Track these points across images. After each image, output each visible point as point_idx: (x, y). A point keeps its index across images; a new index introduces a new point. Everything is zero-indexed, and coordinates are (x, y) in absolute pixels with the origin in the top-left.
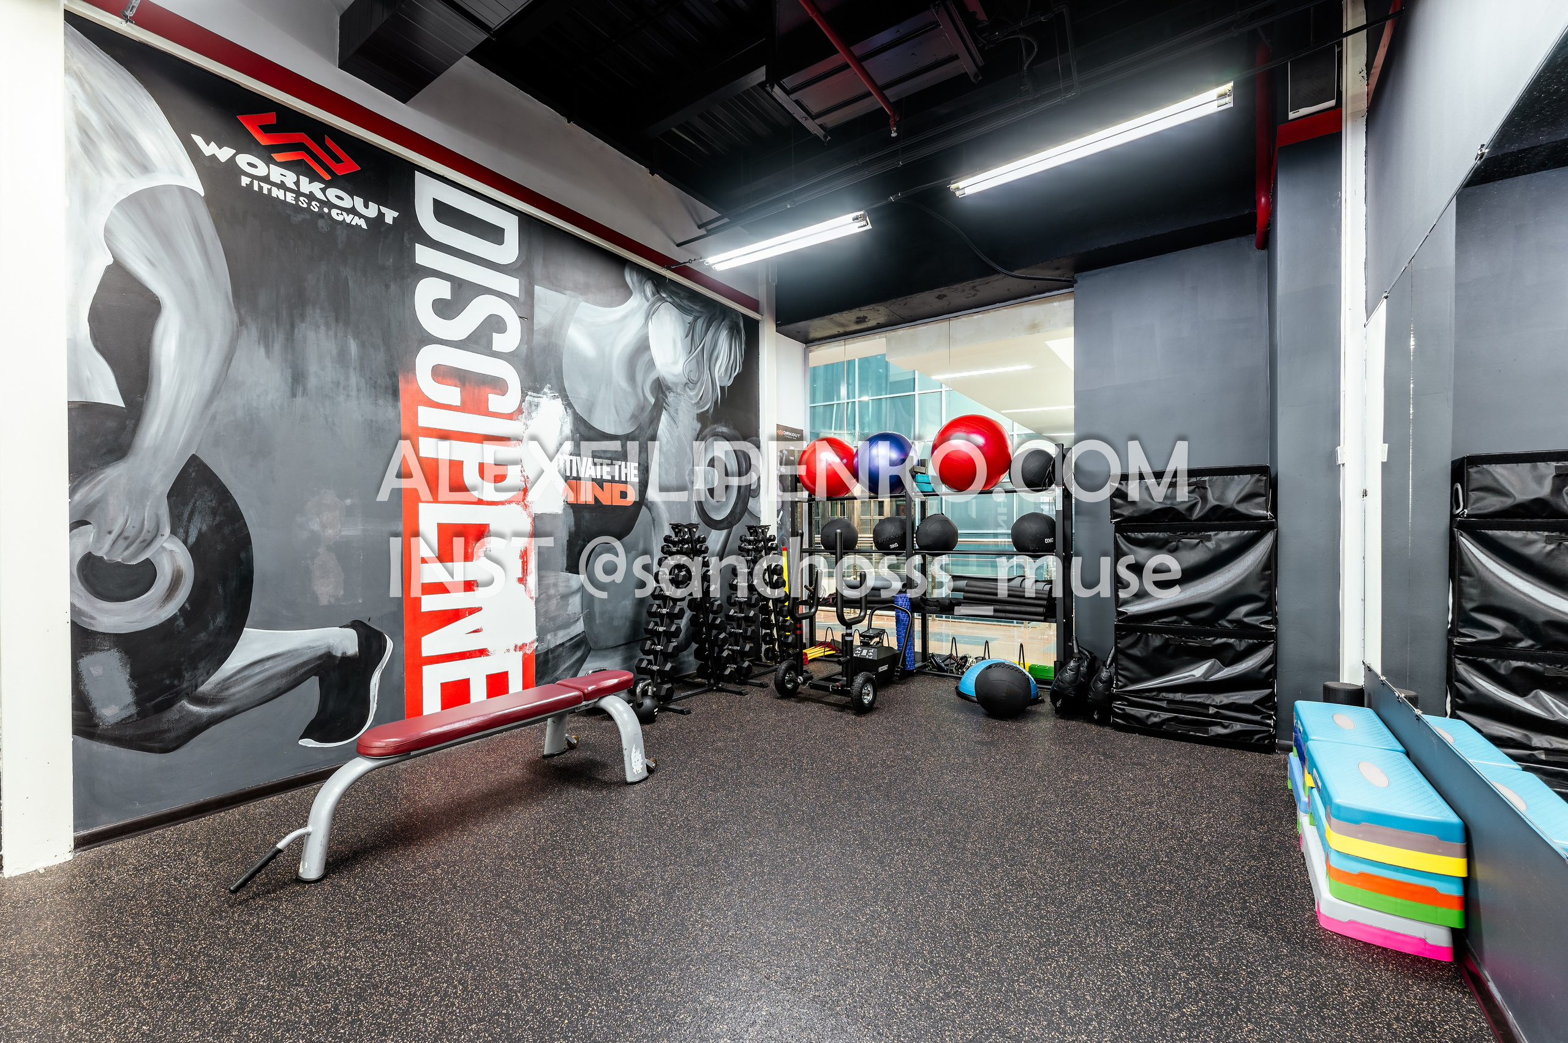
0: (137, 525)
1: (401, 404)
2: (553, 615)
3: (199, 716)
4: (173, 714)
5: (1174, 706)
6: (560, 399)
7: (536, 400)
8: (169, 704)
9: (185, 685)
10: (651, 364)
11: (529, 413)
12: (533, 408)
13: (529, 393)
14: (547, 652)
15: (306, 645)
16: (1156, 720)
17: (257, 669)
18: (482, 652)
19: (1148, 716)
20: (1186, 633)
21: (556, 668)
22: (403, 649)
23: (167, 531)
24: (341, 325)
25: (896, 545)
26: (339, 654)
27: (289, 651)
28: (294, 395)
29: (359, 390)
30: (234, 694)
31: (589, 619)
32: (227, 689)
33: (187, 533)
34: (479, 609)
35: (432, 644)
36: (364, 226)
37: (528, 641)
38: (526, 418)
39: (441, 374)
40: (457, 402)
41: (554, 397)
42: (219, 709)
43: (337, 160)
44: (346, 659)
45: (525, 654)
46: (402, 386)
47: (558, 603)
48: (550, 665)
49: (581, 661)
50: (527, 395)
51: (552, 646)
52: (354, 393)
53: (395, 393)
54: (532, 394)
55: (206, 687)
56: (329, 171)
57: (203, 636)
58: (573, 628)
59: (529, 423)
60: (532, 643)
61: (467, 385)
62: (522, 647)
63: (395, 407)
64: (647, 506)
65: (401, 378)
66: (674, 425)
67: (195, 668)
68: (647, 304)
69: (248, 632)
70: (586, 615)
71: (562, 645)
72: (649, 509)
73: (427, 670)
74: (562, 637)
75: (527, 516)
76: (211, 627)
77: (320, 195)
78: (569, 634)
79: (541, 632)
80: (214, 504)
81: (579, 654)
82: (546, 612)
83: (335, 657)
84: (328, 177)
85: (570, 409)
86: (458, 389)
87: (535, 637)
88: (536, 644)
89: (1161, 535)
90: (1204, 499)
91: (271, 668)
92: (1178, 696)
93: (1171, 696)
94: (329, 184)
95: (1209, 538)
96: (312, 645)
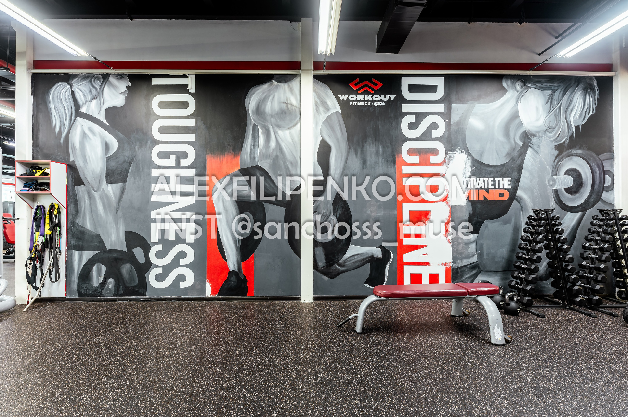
0: (326, 212)
1: (396, 166)
2: (461, 252)
3: (339, 270)
4: (333, 268)
6: (465, 153)
7: (452, 155)
8: (332, 265)
9: (336, 260)
10: (521, 124)
11: (449, 162)
12: (451, 159)
13: (449, 153)
14: (457, 269)
15: (366, 252)
17: (353, 258)
18: (427, 264)
21: (462, 276)
22: (397, 258)
23: (332, 214)
24: (377, 142)
26: (376, 257)
27: (361, 254)
28: (363, 169)
29: (382, 163)
30: (347, 265)
31: (480, 255)
32: (346, 263)
33: (337, 214)
34: (426, 246)
35: (407, 257)
36: (384, 105)
37: (448, 262)
38: (447, 164)
39: (411, 152)
40: (417, 162)
41: (462, 152)
42: (344, 269)
43: (376, 85)
44: (378, 259)
45: (446, 268)
46: (397, 159)
47: (463, 247)
48: (459, 275)
49: (476, 275)
50: (448, 153)
51: (460, 266)
52: (381, 165)
53: (394, 162)
54: (451, 153)
55: (341, 261)
56: (373, 90)
57: (340, 245)
58: (471, 259)
59: (448, 166)
60: (450, 263)
61: (421, 154)
62: (445, 264)
63: (394, 167)
64: (517, 200)
65: (396, 157)
66: (537, 155)
67: (338, 255)
68: (517, 94)
69: (351, 246)
70: (479, 253)
71: (465, 266)
72: (519, 202)
73: (405, 267)
74: (465, 262)
75: (448, 207)
76: (342, 243)
77: (371, 99)
78: (469, 261)
79: (455, 259)
80: (343, 205)
81: (474, 272)
82: (457, 250)
83: (374, 257)
84: (373, 92)
85: (470, 156)
86: (418, 157)
87: (451, 260)
88: (452, 264)
91: (357, 258)
94: (373, 95)
96: (368, 252)
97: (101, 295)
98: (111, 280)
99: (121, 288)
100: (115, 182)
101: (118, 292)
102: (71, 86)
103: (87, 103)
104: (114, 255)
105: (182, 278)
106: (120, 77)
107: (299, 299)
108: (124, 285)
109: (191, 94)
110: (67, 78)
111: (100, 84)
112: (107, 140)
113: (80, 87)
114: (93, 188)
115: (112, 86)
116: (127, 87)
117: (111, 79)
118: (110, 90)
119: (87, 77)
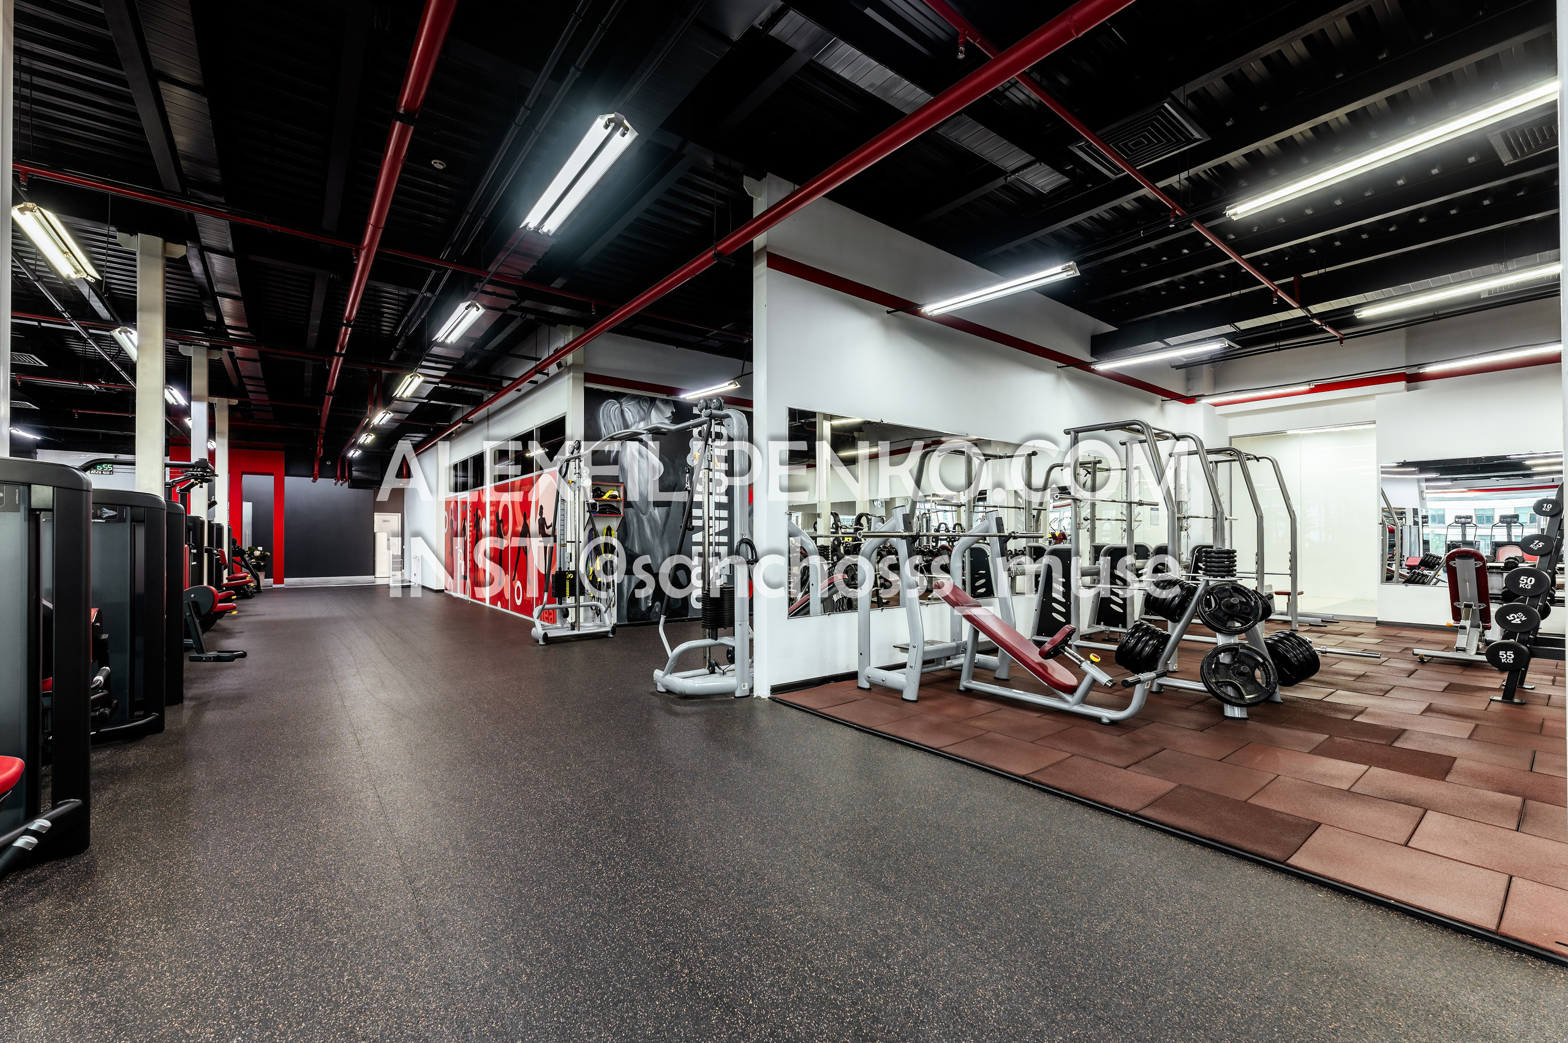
97: (649, 619)
103: (636, 424)
106: (666, 401)
111: (648, 407)
112: (654, 463)
113: (628, 407)
115: (659, 410)
116: (672, 412)
117: (658, 402)
118: (657, 413)
119: (634, 397)
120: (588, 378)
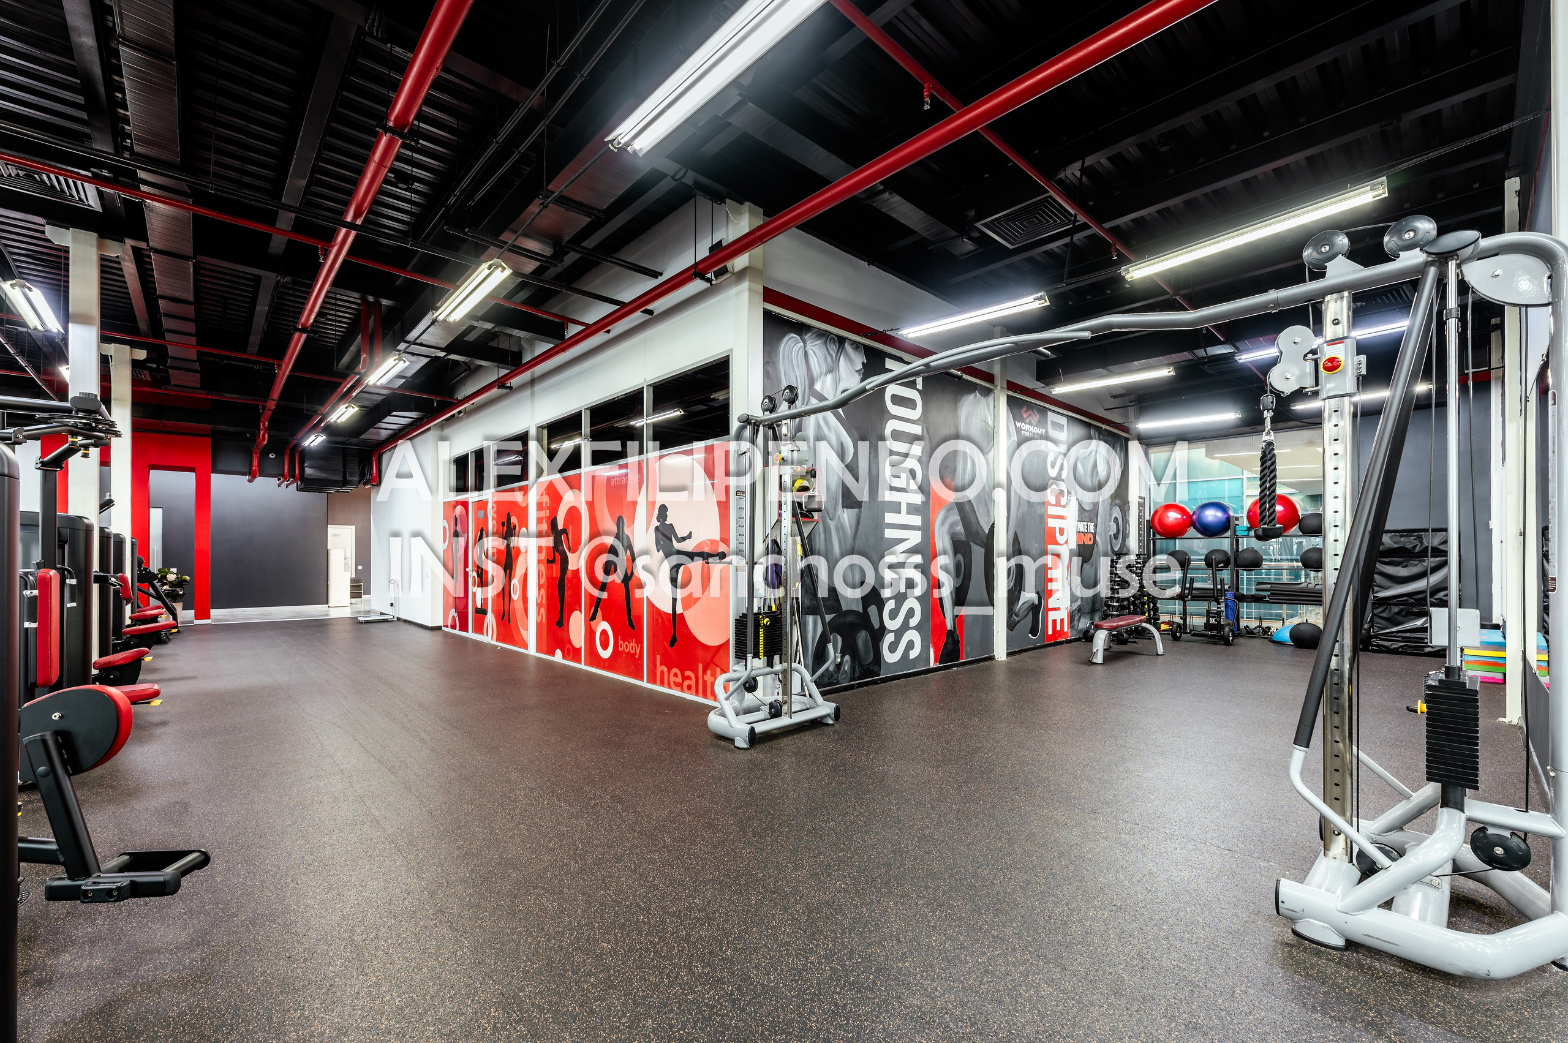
3: (1016, 620)
4: (1012, 619)
5: (1405, 640)
9: (1014, 609)
14: (1072, 612)
15: (1029, 598)
16: (1396, 646)
17: (1023, 605)
18: (1059, 609)
19: (1392, 645)
20: (1412, 605)
21: (1074, 620)
25: (1223, 565)
27: (1027, 600)
30: (1021, 613)
31: (1082, 598)
32: (1020, 611)
40: (1055, 503)
42: (1019, 618)
43: (1035, 416)
44: (1036, 606)
49: (1080, 618)
51: (1073, 608)
55: (1018, 609)
56: (1034, 421)
58: (1077, 602)
64: (1096, 544)
69: (1022, 591)
71: (1076, 608)
72: (1097, 546)
77: (1033, 431)
78: (1076, 605)
79: (1072, 602)
81: (1079, 614)
82: (1072, 594)
83: (1034, 603)
84: (1034, 423)
85: (1078, 499)
88: (1070, 608)
89: (1398, 559)
90: (1422, 543)
91: (1025, 606)
92: (1408, 635)
93: (1404, 635)
95: (1424, 561)
96: (1031, 598)
97: (838, 683)
98: (847, 658)
99: (857, 667)
100: (851, 507)
101: (854, 674)
102: (804, 342)
103: (822, 377)
104: (850, 619)
105: (910, 645)
106: (856, 345)
107: (992, 658)
108: (860, 663)
109: (918, 390)
110: (801, 329)
111: (836, 350)
112: (843, 441)
113: (814, 348)
114: (828, 514)
115: (848, 357)
116: (863, 363)
117: (847, 346)
118: (846, 362)
119: (822, 335)
120: (770, 296)
